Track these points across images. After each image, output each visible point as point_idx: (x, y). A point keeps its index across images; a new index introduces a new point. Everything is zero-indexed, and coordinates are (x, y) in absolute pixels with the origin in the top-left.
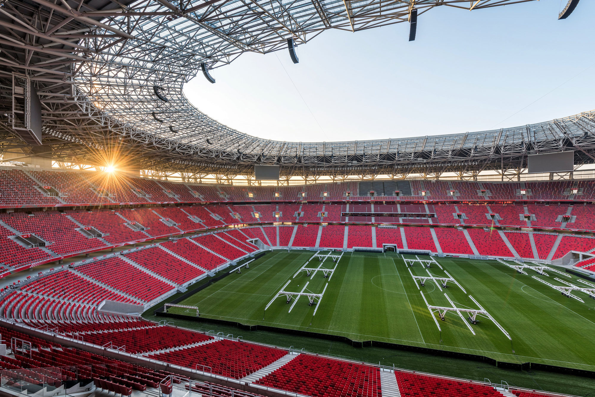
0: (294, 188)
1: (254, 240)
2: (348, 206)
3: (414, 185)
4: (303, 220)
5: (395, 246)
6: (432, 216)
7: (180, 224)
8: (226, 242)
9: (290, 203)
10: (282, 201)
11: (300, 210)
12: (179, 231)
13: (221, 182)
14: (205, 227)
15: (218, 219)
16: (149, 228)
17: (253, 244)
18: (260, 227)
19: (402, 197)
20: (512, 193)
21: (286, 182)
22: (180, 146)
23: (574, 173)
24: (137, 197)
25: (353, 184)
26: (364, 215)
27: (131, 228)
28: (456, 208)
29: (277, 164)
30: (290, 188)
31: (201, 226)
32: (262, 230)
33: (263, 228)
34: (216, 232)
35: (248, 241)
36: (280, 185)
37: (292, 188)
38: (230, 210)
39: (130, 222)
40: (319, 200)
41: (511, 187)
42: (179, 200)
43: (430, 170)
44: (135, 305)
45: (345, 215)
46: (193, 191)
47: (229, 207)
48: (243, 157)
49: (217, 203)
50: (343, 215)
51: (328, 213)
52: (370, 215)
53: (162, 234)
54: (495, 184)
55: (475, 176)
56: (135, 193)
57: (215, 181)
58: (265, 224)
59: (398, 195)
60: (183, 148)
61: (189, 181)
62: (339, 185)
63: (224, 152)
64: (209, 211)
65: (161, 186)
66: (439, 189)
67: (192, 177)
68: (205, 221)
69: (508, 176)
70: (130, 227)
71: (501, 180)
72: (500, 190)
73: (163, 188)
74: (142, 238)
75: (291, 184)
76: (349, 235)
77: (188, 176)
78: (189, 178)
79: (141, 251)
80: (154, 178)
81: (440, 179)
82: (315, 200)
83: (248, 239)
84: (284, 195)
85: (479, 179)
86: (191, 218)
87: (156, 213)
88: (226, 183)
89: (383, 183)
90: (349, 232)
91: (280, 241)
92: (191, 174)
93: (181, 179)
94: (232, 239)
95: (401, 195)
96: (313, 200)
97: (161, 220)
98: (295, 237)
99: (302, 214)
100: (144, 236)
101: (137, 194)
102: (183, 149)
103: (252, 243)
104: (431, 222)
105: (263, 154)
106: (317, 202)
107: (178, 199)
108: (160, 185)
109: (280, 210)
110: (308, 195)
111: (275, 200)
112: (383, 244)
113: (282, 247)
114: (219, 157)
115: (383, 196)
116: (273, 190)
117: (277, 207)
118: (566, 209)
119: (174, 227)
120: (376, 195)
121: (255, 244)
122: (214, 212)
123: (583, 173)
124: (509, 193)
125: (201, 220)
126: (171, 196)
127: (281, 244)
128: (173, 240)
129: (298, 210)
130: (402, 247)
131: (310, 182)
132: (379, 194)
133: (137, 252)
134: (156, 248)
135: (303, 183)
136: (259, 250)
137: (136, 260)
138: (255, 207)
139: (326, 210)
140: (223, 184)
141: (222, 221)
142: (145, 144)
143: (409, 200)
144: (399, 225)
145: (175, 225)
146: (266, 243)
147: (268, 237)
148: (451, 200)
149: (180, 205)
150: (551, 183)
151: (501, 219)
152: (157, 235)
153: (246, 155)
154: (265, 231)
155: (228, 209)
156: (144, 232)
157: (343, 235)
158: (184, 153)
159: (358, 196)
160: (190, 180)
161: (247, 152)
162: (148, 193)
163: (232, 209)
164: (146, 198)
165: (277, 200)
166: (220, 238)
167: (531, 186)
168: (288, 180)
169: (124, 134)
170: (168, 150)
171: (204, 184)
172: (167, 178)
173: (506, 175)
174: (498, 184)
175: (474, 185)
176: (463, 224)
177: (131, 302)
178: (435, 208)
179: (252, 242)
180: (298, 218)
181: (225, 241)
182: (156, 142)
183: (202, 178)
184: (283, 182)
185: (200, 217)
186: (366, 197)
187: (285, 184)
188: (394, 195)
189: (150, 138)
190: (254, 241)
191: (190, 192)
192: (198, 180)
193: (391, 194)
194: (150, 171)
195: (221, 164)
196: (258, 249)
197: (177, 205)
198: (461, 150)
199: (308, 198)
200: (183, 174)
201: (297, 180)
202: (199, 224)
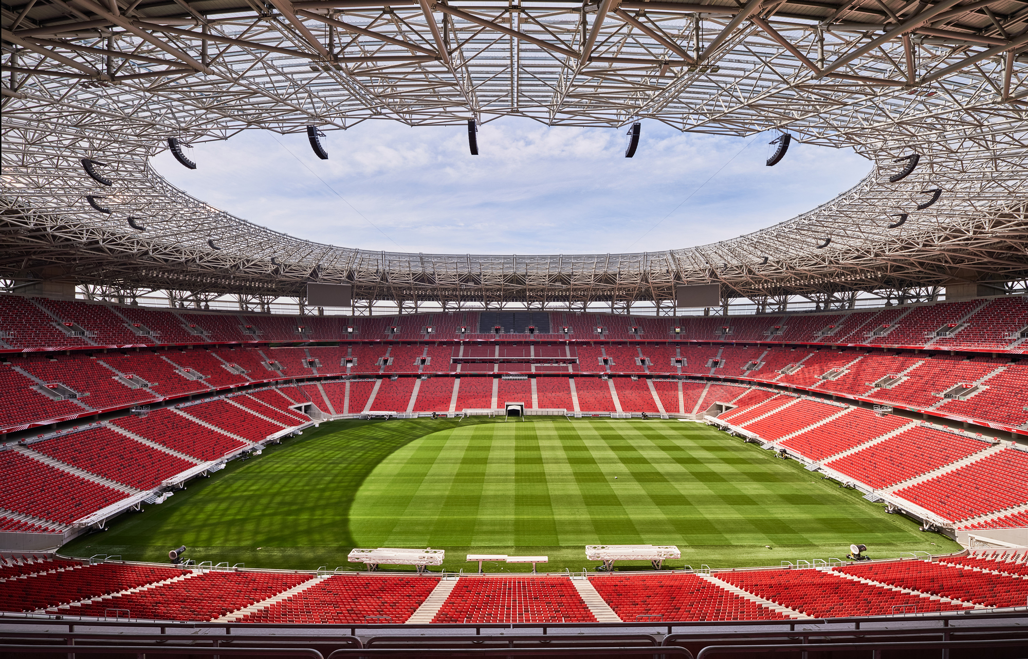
0: (380, 319)
1: (303, 405)
2: (462, 348)
3: (554, 319)
4: (391, 370)
5: (522, 406)
6: (573, 362)
7: (157, 384)
8: (249, 411)
9: (371, 343)
10: (359, 340)
11: (387, 355)
12: (154, 397)
13: (247, 307)
14: (208, 387)
15: (236, 373)
16: (88, 394)
17: (303, 413)
18: (318, 383)
19: (538, 336)
20: (666, 330)
21: (368, 309)
22: (158, 249)
23: (729, 308)
24: (63, 336)
25: (472, 315)
26: (484, 361)
27: (47, 395)
28: (603, 350)
29: (348, 282)
30: (374, 319)
31: (201, 386)
32: (320, 388)
33: (322, 384)
34: (230, 395)
35: (291, 407)
36: (357, 314)
37: (377, 319)
38: (263, 356)
39: (45, 385)
40: (418, 340)
41: (665, 324)
42: (157, 342)
43: (576, 299)
44: (45, 533)
45: (456, 361)
46: (189, 325)
47: (260, 352)
48: (284, 270)
49: (239, 345)
50: (453, 362)
51: (432, 359)
52: (493, 362)
53: (116, 404)
54: (648, 320)
55: (628, 307)
56: (60, 329)
57: (236, 307)
58: (327, 378)
59: (532, 333)
60: (164, 251)
61: (183, 305)
62: (451, 316)
63: (248, 261)
64: (220, 359)
65: (120, 315)
66: (584, 324)
67: (191, 298)
68: (209, 377)
69: (665, 310)
70: (43, 393)
71: (655, 314)
72: (653, 327)
73: (125, 319)
74: (71, 412)
75: (376, 313)
76: (459, 392)
77: (181, 297)
78: (182, 299)
79: (66, 436)
80: (107, 299)
81: (587, 310)
82: (412, 340)
83: (292, 404)
84: (362, 330)
85: (633, 312)
86: (182, 372)
87: (105, 365)
88: (258, 309)
89: (514, 314)
90: (460, 387)
91: (350, 406)
92: (189, 293)
93: (167, 302)
94: (261, 406)
95: (536, 332)
96: (408, 340)
97: (116, 378)
98: (376, 398)
99: (390, 361)
100: (77, 409)
101: (64, 331)
102: (165, 254)
103: (298, 412)
104: (571, 371)
105: (319, 266)
106: (415, 343)
107: (155, 337)
108: (117, 313)
109: (353, 354)
110: (401, 331)
111: (345, 340)
112: (506, 404)
113: (351, 414)
114: (239, 267)
115: (512, 333)
116: (343, 321)
117: (350, 350)
118: (717, 351)
119: (144, 389)
120: (502, 332)
121: (306, 412)
122: (229, 360)
123: (737, 307)
124: (662, 332)
125: (201, 375)
126: (141, 333)
127: (351, 410)
128: (139, 414)
129: (385, 354)
130: (531, 407)
131: (407, 310)
132: (507, 330)
133: (58, 438)
134: (100, 428)
135: (395, 312)
136: (310, 422)
137: (53, 454)
138: (310, 350)
139: (428, 354)
140: (252, 312)
141: (244, 376)
142: (81, 243)
143: (546, 340)
144: (531, 376)
145: (146, 386)
146: (326, 410)
147: (330, 400)
148: (598, 340)
149: (161, 349)
150: (705, 319)
151: (652, 364)
152: (103, 406)
153: (290, 266)
154: (325, 390)
155: (259, 355)
156: (75, 401)
157: (451, 392)
158: (166, 261)
159: (478, 333)
160: (186, 303)
161: (293, 261)
162: (91, 330)
163: (267, 355)
164: (84, 338)
165: (350, 339)
166: (238, 406)
167: (685, 321)
168: (370, 307)
169: (32, 225)
170: (133, 254)
171: (213, 311)
172: (137, 300)
173: (662, 308)
174: (651, 319)
175: (626, 320)
176: (609, 372)
177: (36, 529)
178: (578, 350)
179: (300, 409)
180: (382, 367)
181: (247, 410)
182: (104, 241)
183: (210, 300)
184: (364, 309)
185: (201, 371)
186: (488, 335)
187: (367, 314)
188: (527, 332)
189: (92, 233)
190: (303, 408)
191: (183, 326)
192: (203, 304)
193: (523, 331)
194: (99, 287)
195: (244, 280)
196: (308, 420)
197: (152, 349)
198: (605, 274)
199: (401, 335)
200: (171, 292)
201: (385, 307)
202: (197, 382)
